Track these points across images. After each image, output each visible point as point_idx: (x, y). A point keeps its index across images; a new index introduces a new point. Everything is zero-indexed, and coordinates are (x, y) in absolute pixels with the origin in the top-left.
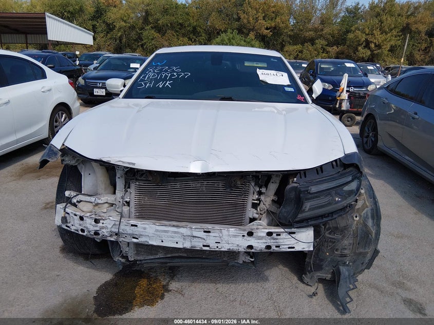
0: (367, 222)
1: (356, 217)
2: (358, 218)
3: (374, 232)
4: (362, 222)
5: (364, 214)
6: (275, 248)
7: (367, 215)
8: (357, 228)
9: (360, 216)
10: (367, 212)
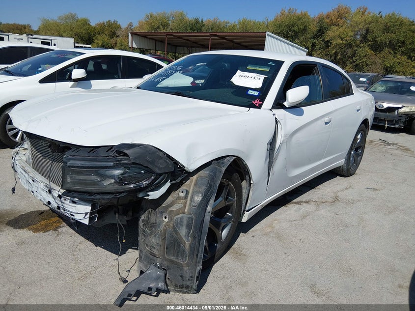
0: (179, 229)
1: (165, 218)
2: (167, 220)
3: (187, 244)
4: (171, 225)
5: (177, 218)
6: (62, 210)
7: (181, 221)
8: (165, 231)
9: (171, 219)
10: (182, 218)
